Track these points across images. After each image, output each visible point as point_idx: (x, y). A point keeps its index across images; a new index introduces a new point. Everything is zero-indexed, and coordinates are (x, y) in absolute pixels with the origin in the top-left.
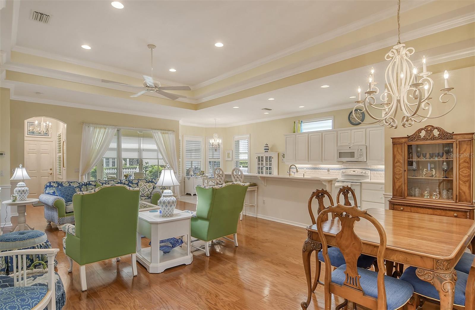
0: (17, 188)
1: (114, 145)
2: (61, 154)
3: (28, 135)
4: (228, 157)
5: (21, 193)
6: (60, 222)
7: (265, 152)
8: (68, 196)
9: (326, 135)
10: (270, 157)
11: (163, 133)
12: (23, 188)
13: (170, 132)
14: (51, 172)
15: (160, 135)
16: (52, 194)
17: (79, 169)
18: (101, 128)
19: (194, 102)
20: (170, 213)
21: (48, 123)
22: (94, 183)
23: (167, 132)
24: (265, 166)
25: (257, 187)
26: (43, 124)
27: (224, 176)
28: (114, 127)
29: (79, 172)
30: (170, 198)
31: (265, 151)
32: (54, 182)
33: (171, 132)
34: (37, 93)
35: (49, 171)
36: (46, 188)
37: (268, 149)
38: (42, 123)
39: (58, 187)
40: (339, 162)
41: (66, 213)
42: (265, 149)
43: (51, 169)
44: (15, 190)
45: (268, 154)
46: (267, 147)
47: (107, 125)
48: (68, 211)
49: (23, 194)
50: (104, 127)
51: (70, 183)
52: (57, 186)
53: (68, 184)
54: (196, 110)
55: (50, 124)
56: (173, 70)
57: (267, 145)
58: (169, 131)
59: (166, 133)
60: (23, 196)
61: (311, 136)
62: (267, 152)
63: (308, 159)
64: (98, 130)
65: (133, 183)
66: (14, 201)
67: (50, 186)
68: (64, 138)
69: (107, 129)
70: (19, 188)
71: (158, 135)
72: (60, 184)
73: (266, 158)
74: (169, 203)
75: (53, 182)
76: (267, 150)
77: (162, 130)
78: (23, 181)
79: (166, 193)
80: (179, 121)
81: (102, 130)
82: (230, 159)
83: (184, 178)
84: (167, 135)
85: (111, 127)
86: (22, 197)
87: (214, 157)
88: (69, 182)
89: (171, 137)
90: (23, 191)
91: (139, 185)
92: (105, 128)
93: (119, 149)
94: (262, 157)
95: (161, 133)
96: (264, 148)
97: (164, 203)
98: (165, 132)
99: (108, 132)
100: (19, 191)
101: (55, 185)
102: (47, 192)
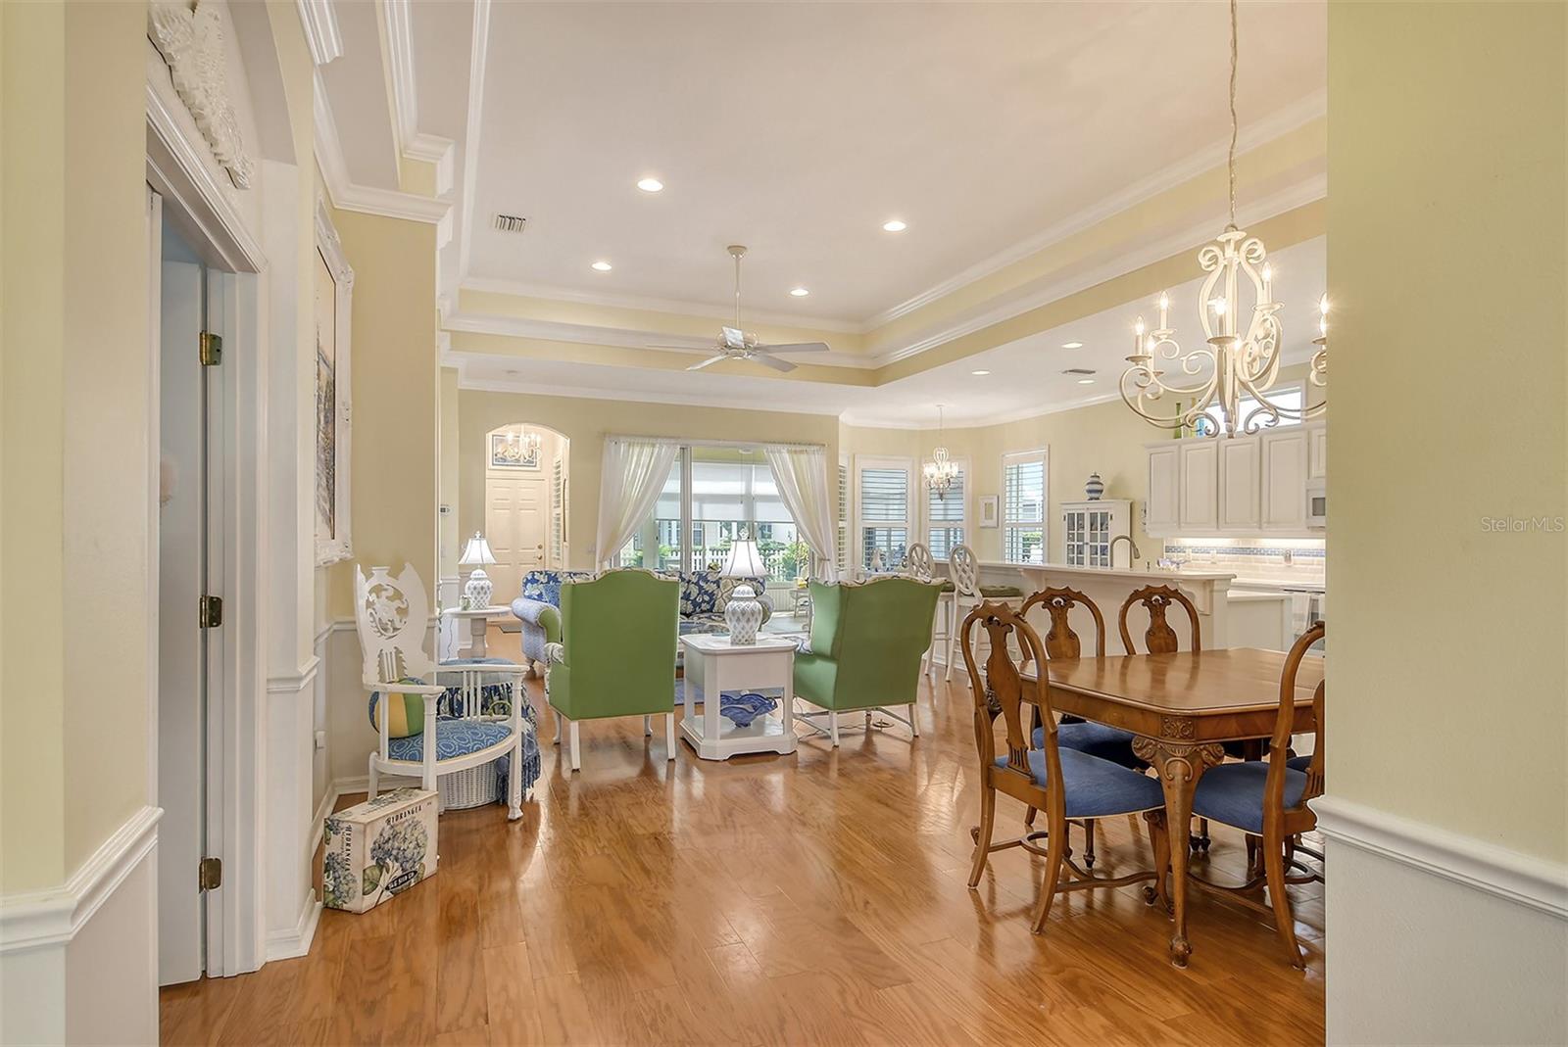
0: (471, 582)
1: (673, 486)
2: (560, 510)
3: (493, 464)
4: (988, 516)
5: (479, 593)
7: (1091, 499)
9: (1272, 444)
10: (1104, 516)
11: (795, 452)
12: (482, 583)
13: (813, 448)
14: (540, 553)
15: (787, 456)
16: (537, 597)
17: (595, 545)
18: (642, 445)
19: (868, 365)
20: (747, 637)
21: (533, 436)
23: (804, 448)
24: (1087, 544)
25: (1022, 598)
26: (524, 440)
27: (933, 566)
28: (673, 441)
29: (595, 552)
30: (747, 603)
31: (1088, 496)
32: (541, 573)
33: (816, 448)
35: (537, 549)
36: (526, 584)
37: (1101, 491)
38: (522, 436)
39: (548, 582)
40: (1313, 528)
42: (1090, 491)
43: (540, 547)
44: (467, 586)
45: (1097, 507)
46: (1098, 483)
47: (657, 437)
49: (482, 595)
50: (651, 442)
51: (573, 575)
52: (545, 580)
53: (569, 578)
54: (875, 386)
55: (539, 439)
56: (800, 292)
57: (1096, 479)
58: (810, 444)
59: (801, 452)
60: (482, 598)
61: (1226, 447)
62: (1098, 499)
63: (1219, 522)
64: (637, 450)
65: (707, 581)
66: (465, 609)
67: (534, 581)
68: (565, 473)
69: (658, 446)
70: (476, 583)
71: (784, 457)
72: (553, 578)
73: (1093, 516)
74: (743, 613)
75: (538, 572)
76: (1095, 491)
77: (791, 444)
78: (483, 567)
79: (738, 593)
80: (837, 417)
81: (647, 450)
82: (992, 522)
84: (803, 457)
85: (667, 441)
86: (479, 601)
87: (950, 517)
88: (570, 573)
89: (815, 462)
90: (482, 588)
91: (721, 586)
92: (653, 445)
93: (685, 496)
94: (1081, 516)
95: (789, 452)
96: (1087, 487)
97: (734, 612)
98: (798, 448)
99: (659, 454)
100: (475, 588)
101: (543, 579)
102: (527, 593)
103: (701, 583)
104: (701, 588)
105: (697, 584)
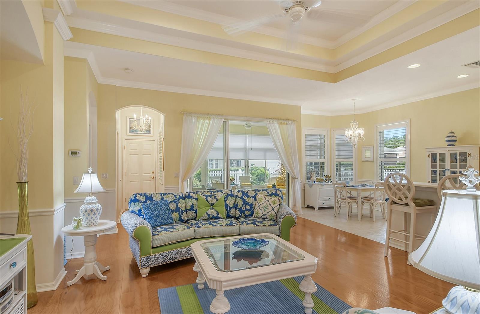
0: (83, 206)
1: (219, 143)
3: (129, 133)
6: (143, 265)
7: (450, 145)
8: (158, 216)
11: (281, 123)
12: (92, 206)
13: (289, 122)
14: (153, 175)
15: (277, 126)
16: (137, 212)
17: (179, 173)
18: (204, 119)
19: (333, 71)
21: (147, 116)
22: (195, 195)
23: (285, 121)
24: (449, 170)
28: (220, 117)
29: (179, 177)
31: (447, 143)
32: (141, 195)
33: (291, 122)
34: (126, 69)
35: (151, 174)
36: (130, 203)
37: (455, 141)
38: (141, 117)
39: (146, 202)
41: (153, 248)
42: (447, 141)
44: (81, 209)
45: (457, 149)
46: (453, 136)
47: (212, 115)
48: (155, 246)
49: (92, 215)
50: (209, 117)
51: (163, 195)
52: (144, 200)
53: (161, 197)
54: (335, 83)
55: (150, 118)
57: (453, 134)
58: (288, 120)
59: (284, 123)
60: (92, 218)
62: (454, 145)
64: (201, 121)
65: (248, 197)
66: (77, 228)
67: (136, 201)
68: (163, 136)
69: (212, 119)
70: (87, 206)
71: (275, 127)
72: (149, 198)
73: (453, 155)
75: (139, 194)
76: (452, 142)
77: (279, 119)
78: (92, 194)
80: (300, 107)
81: (207, 121)
82: (370, 159)
83: (304, 184)
84: (284, 126)
85: (217, 117)
86: (90, 220)
88: (161, 194)
89: (290, 128)
90: (92, 211)
92: (210, 119)
93: (226, 148)
94: (443, 156)
95: (278, 124)
96: (448, 139)
98: (282, 122)
99: (213, 124)
100: (86, 211)
101: (142, 199)
102: (131, 209)
103: (245, 198)
104: (244, 201)
105: (242, 198)
